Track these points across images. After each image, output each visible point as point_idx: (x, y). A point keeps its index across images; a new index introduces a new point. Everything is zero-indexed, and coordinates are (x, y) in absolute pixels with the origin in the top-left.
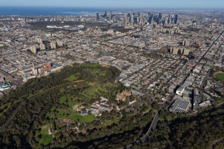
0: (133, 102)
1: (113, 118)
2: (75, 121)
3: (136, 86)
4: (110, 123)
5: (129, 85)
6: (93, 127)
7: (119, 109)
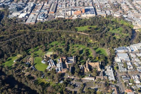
6: (34, 76)
7: (69, 77)
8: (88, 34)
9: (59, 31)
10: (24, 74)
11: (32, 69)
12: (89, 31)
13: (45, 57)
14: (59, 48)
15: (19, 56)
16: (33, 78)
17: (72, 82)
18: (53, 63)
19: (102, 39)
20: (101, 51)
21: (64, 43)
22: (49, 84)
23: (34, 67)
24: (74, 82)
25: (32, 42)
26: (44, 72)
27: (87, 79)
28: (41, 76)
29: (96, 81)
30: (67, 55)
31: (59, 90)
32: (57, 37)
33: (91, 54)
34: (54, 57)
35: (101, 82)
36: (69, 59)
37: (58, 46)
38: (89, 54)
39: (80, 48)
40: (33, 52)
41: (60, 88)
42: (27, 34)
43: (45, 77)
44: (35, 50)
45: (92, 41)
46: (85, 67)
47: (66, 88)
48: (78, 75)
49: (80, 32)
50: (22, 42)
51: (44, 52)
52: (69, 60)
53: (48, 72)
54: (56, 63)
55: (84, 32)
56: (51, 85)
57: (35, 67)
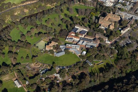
0: (127, 30)
1: (103, 55)
2: (49, 65)
3: (124, 5)
4: (102, 63)
5: (112, 4)
6: (80, 72)
7: (109, 43)
8: (36, 1)
29: (130, 29)
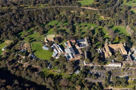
0: (115, 65)
7: (85, 64)
8: (96, 9)
9: (56, 6)
10: (22, 65)
11: (31, 58)
12: (98, 5)
13: (47, 42)
14: (61, 29)
15: (8, 42)
16: (36, 70)
17: (91, 71)
18: (60, 49)
19: (117, 14)
20: (119, 30)
21: (66, 22)
22: (60, 76)
23: (34, 56)
24: (94, 71)
25: (22, 23)
26: (49, 61)
27: (111, 65)
28: (48, 66)
29: (123, 67)
30: (75, 37)
31: (78, 82)
32: (55, 15)
33: (107, 34)
34: (58, 40)
35: (130, 68)
36: (80, 42)
37: (59, 27)
38: (105, 34)
39: (90, 27)
40: (27, 36)
41: (78, 80)
42: (14, 12)
43: (52, 68)
44: (29, 33)
45: (103, 18)
46: (104, 51)
47: (86, 79)
48: (99, 61)
49: (85, 7)
50: (8, 24)
51: (43, 36)
52: (81, 44)
53: (56, 61)
54: (63, 48)
55: (91, 7)
56: (63, 77)
57: (36, 56)
